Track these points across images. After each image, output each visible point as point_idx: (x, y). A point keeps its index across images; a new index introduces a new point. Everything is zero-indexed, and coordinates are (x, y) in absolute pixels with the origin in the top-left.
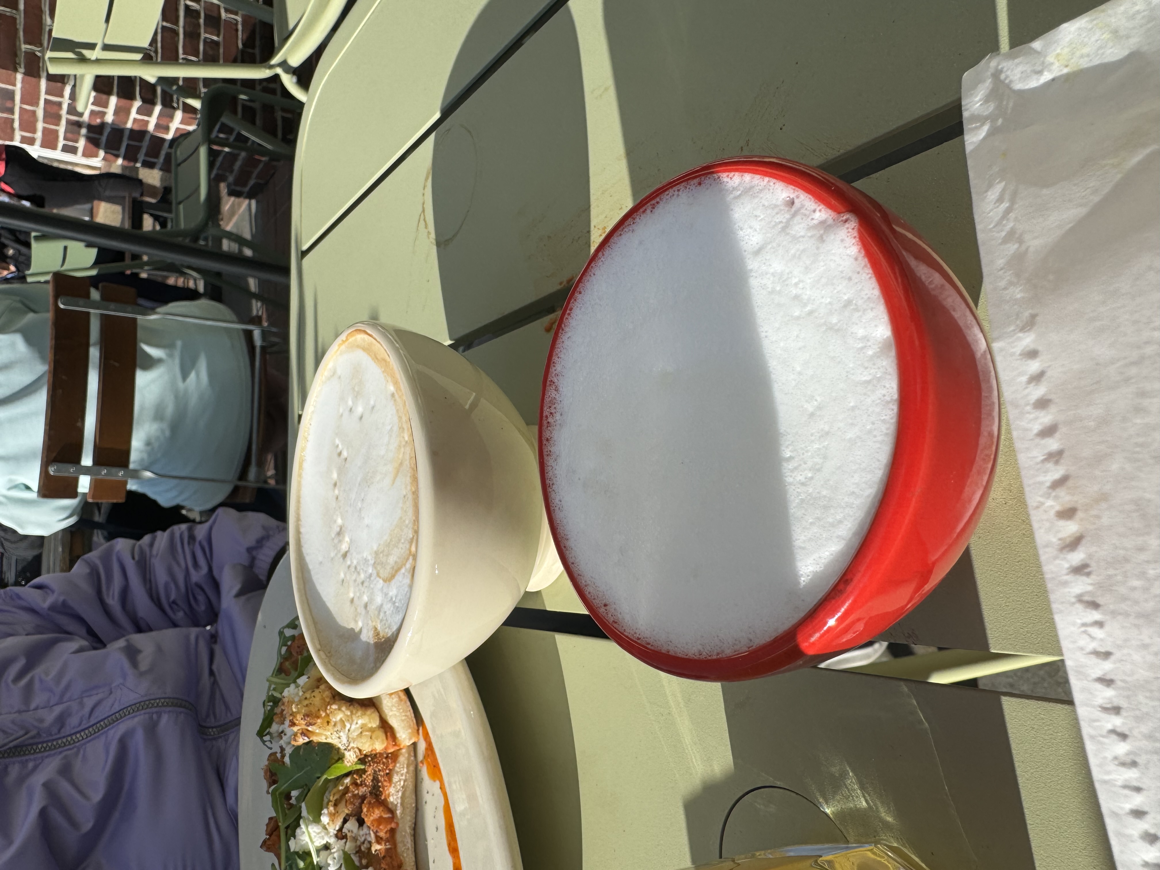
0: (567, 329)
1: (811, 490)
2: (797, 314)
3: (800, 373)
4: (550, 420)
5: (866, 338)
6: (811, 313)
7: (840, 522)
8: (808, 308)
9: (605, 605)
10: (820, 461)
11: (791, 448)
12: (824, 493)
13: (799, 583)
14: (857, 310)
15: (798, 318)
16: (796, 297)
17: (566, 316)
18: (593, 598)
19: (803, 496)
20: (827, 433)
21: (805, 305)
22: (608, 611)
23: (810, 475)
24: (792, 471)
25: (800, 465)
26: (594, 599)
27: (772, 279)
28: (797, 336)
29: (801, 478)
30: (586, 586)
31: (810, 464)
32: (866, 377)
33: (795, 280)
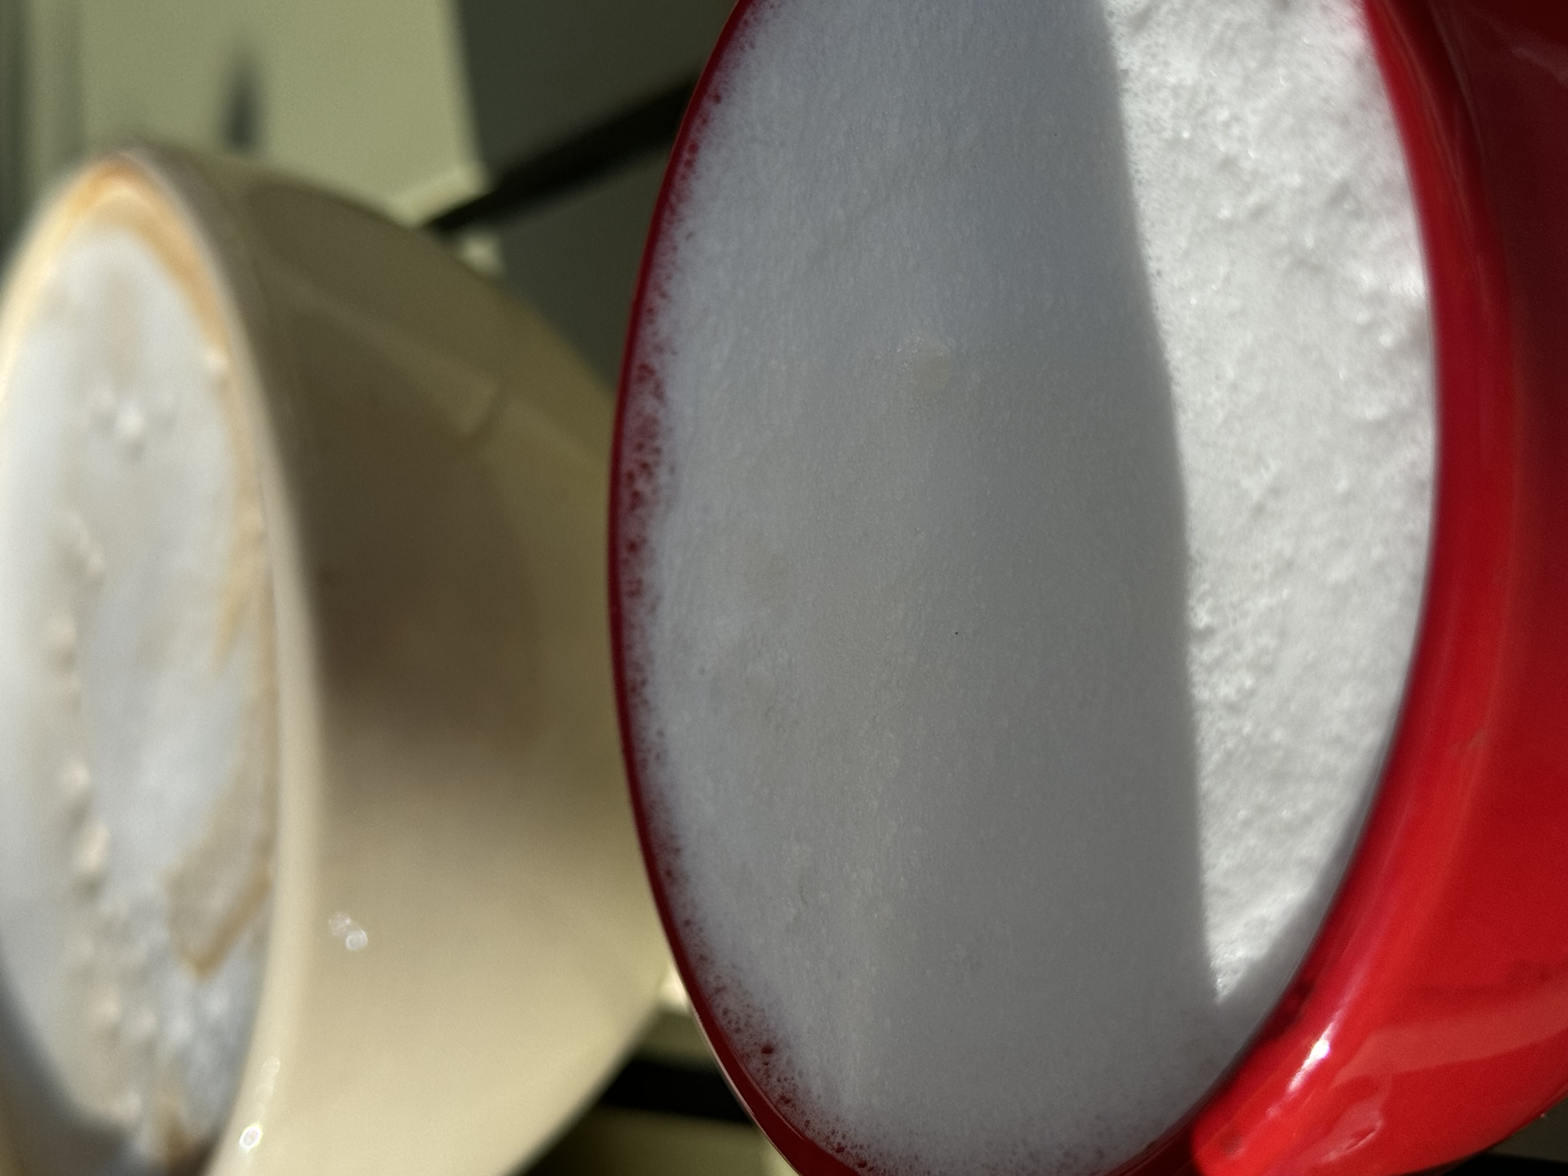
0: (684, 210)
1: (1247, 729)
2: (1225, 213)
3: (1234, 387)
4: (641, 485)
5: (1377, 299)
6: (1259, 213)
7: (1308, 820)
8: (1252, 199)
9: (768, 1050)
10: (1273, 643)
11: (1209, 602)
12: (1278, 735)
13: (1213, 992)
14: (1357, 214)
15: (1230, 225)
16: (1228, 164)
17: (681, 169)
18: (733, 1026)
19: (1230, 744)
20: (1290, 565)
21: (1248, 187)
22: (770, 1066)
23: (1249, 683)
24: (1210, 669)
25: (1226, 654)
26: (738, 1030)
27: (1172, 104)
28: (1227, 279)
29: (1226, 691)
30: (718, 990)
31: (1249, 650)
32: (1373, 411)
33: (1223, 115)
